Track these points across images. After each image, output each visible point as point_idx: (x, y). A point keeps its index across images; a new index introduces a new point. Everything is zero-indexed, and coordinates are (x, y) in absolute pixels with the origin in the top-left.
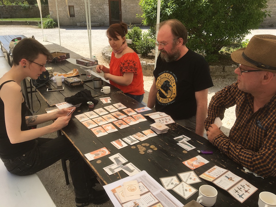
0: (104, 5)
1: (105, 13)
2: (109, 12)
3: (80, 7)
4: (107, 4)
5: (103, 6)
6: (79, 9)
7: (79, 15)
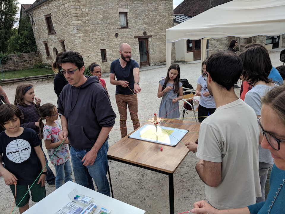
0: (135, 45)
1: (136, 54)
2: (139, 53)
3: (112, 50)
4: (137, 44)
5: (134, 47)
6: (111, 52)
7: (112, 59)
